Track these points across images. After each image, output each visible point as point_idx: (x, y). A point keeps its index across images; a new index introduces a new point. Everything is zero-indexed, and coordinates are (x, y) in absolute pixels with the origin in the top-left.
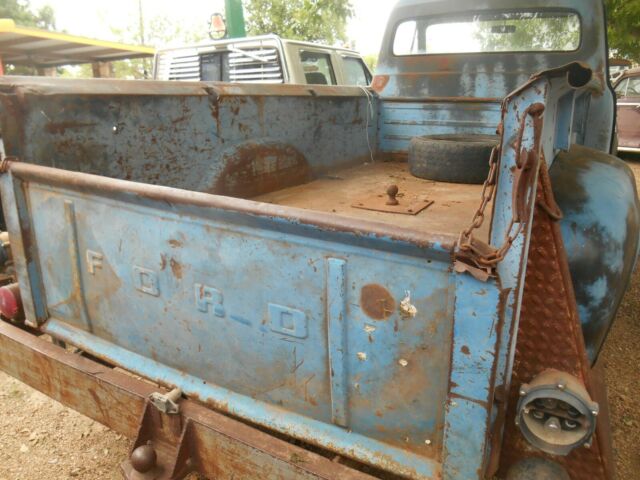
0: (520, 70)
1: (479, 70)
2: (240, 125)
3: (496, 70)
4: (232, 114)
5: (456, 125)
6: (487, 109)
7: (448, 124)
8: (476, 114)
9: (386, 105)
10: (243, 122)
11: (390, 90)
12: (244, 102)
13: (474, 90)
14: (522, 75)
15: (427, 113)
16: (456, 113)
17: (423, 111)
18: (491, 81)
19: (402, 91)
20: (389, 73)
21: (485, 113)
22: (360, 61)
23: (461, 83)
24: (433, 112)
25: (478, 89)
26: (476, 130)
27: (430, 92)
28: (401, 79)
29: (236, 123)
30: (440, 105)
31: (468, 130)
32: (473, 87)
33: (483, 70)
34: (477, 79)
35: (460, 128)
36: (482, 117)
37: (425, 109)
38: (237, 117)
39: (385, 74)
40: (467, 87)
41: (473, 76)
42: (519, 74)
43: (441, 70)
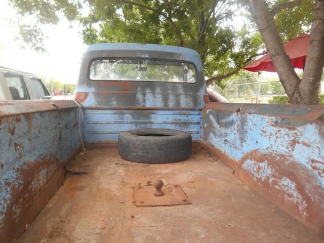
0: (170, 92)
1: (147, 91)
2: (16, 145)
3: (156, 91)
4: (9, 135)
5: (136, 123)
6: (154, 113)
7: (131, 123)
8: (147, 117)
9: (88, 112)
10: (18, 142)
11: (90, 102)
12: (18, 120)
13: (145, 103)
14: (171, 95)
15: (117, 116)
16: (136, 116)
17: (114, 115)
18: (155, 97)
19: (99, 103)
20: (88, 91)
21: (153, 116)
22: (40, 80)
23: (137, 98)
24: (121, 116)
25: (147, 102)
26: (148, 126)
27: (117, 104)
28: (97, 95)
29: (13, 143)
30: (125, 111)
31: (143, 126)
32: (144, 101)
33: (149, 91)
34: (146, 96)
35: (139, 125)
36: (151, 118)
37: (115, 114)
38: (13, 138)
39: (85, 91)
40: (141, 101)
41: (144, 94)
42: (169, 94)
43: (124, 90)
